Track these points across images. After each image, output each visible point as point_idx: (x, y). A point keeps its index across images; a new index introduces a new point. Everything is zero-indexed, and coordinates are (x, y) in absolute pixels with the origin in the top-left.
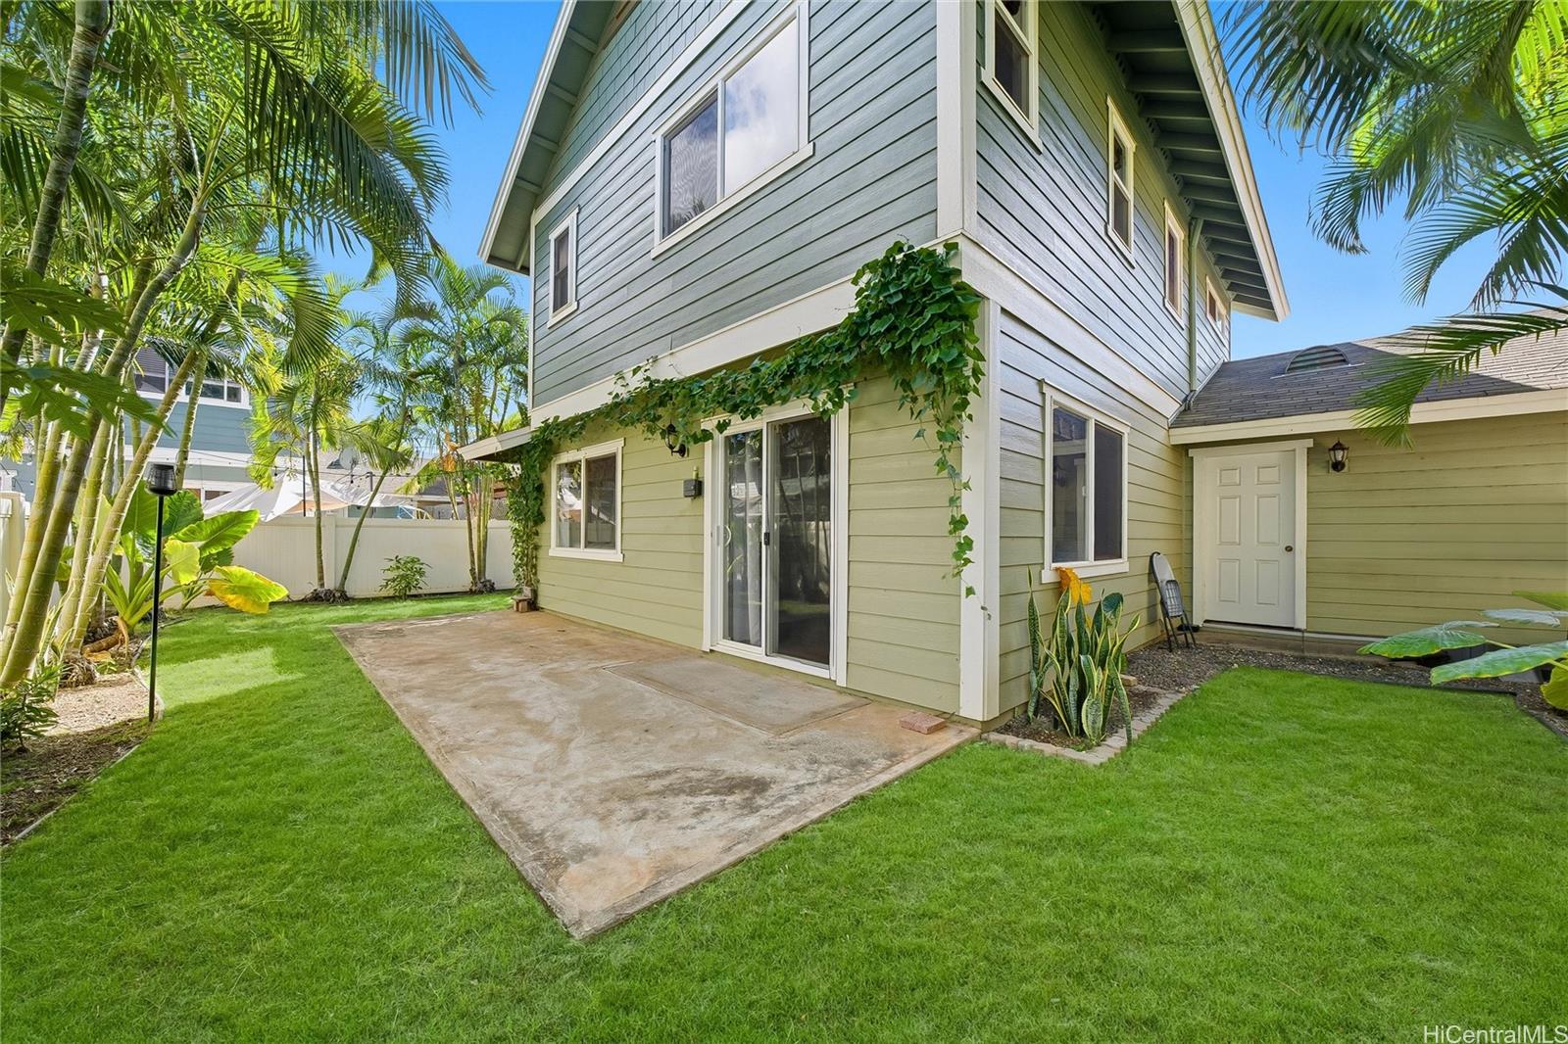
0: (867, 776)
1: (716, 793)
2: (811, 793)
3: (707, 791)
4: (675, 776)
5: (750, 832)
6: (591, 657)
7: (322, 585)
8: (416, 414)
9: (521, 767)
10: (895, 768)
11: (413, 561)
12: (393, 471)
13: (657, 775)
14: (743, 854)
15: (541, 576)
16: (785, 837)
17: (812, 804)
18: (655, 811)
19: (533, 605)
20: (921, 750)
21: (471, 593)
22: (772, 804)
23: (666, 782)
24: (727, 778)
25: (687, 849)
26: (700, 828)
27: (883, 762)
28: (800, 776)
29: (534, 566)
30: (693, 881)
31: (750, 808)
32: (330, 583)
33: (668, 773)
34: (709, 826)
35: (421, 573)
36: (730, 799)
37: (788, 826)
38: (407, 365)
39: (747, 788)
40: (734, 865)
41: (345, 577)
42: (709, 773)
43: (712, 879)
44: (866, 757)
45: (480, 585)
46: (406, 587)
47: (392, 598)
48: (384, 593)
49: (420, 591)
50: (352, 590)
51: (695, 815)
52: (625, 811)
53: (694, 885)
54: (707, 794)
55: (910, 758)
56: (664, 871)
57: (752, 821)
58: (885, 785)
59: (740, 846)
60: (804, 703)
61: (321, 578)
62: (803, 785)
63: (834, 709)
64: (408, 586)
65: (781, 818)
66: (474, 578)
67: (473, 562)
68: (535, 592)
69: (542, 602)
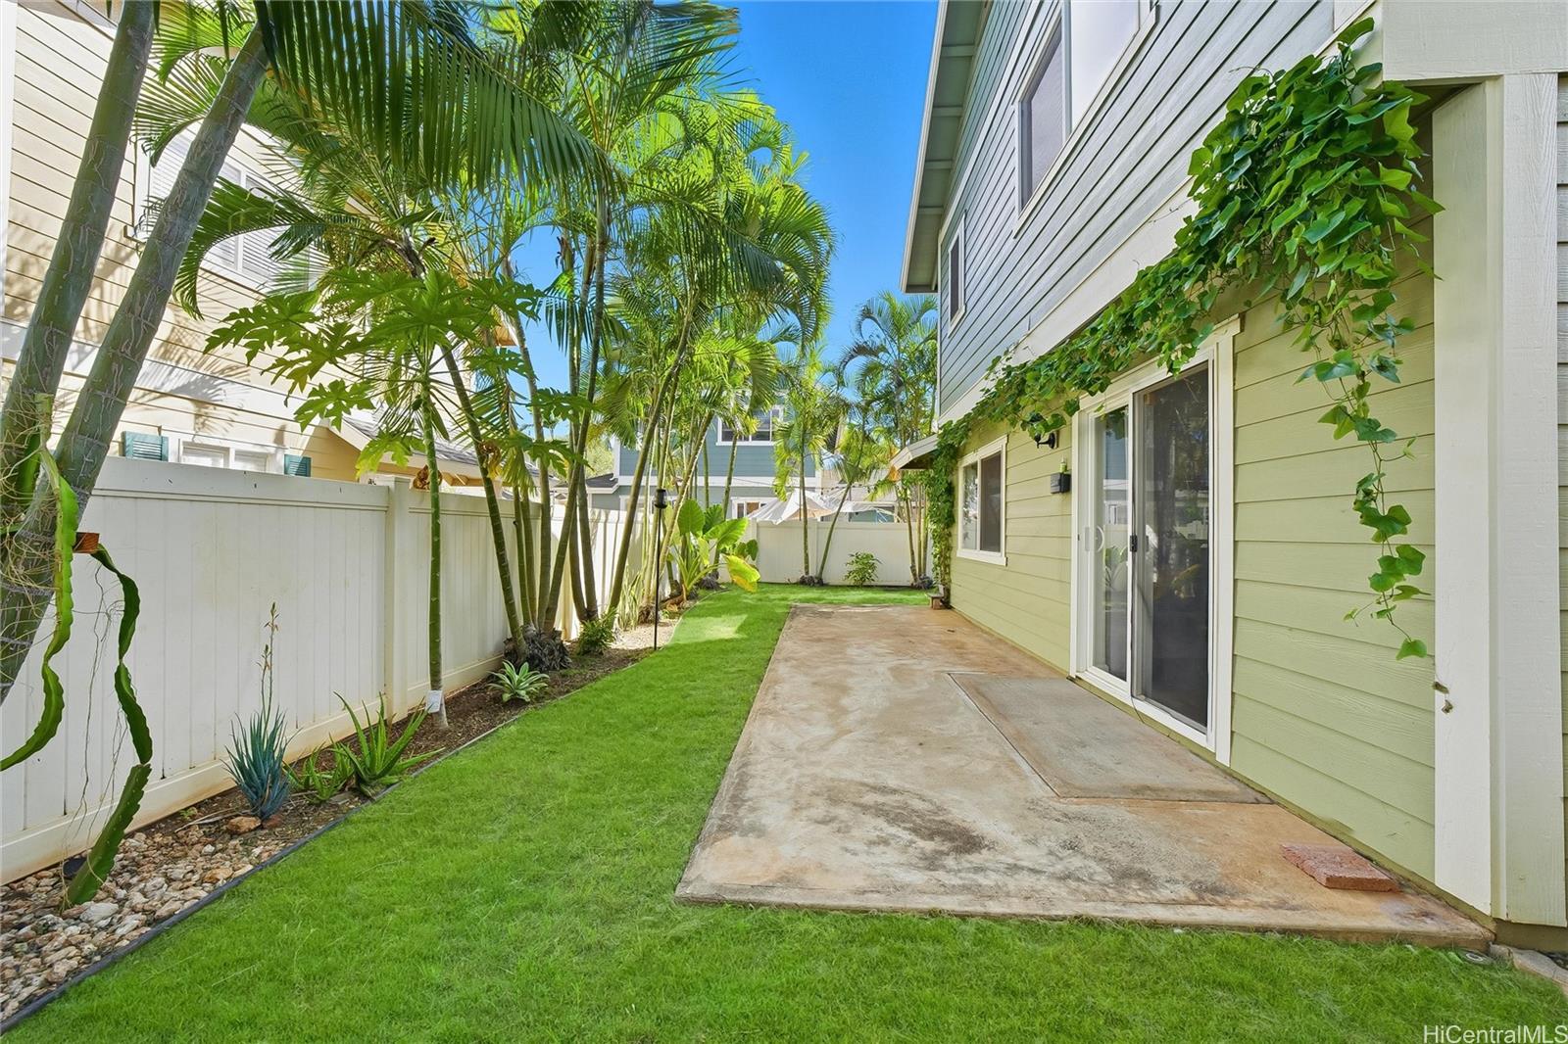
0: (1131, 898)
1: (915, 831)
2: (1026, 881)
3: (908, 825)
4: (897, 797)
5: (900, 888)
6: (951, 660)
7: (807, 573)
8: (874, 436)
9: (792, 743)
10: (1194, 909)
11: (867, 557)
12: (856, 483)
13: (883, 790)
14: (870, 904)
15: (954, 576)
16: (933, 913)
17: (1008, 895)
18: (842, 822)
19: (945, 604)
20: (1281, 905)
21: (912, 588)
22: (959, 871)
23: (880, 799)
24: (943, 822)
25: (827, 871)
26: (863, 858)
27: (1184, 891)
28: (1028, 856)
29: (948, 566)
30: (799, 903)
31: (931, 862)
32: (813, 572)
33: (894, 791)
34: (870, 860)
35: (872, 567)
36: (921, 843)
37: (950, 903)
38: (865, 394)
39: (952, 839)
40: (855, 911)
41: (822, 568)
42: (931, 807)
43: (820, 911)
44: (1158, 870)
45: (919, 581)
46: (864, 578)
47: (852, 587)
48: (847, 583)
49: (873, 583)
50: (827, 578)
51: (872, 843)
52: (820, 809)
53: (797, 908)
54: (905, 828)
55: (1246, 906)
56: (787, 880)
57: (918, 878)
58: (1154, 925)
59: (876, 895)
60: (1142, 769)
61: (807, 568)
62: (1022, 868)
63: (1186, 792)
64: (863, 579)
65: (952, 890)
66: (915, 575)
67: (913, 561)
68: (948, 591)
69: (953, 602)
